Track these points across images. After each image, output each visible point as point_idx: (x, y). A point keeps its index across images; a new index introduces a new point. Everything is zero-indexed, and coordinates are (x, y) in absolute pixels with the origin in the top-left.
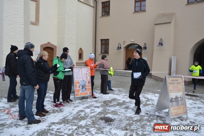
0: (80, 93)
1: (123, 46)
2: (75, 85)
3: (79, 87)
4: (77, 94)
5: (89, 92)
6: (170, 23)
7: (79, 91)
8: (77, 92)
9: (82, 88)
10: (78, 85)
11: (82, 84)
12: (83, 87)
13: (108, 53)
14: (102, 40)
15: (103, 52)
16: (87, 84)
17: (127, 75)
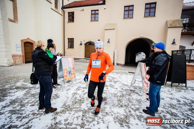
0: (68, 77)
1: (83, 43)
2: (64, 71)
3: (67, 73)
4: (66, 79)
5: (74, 76)
6: (114, 29)
7: (66, 76)
8: (65, 77)
9: (69, 74)
10: (66, 71)
11: (69, 70)
12: (69, 72)
13: (73, 48)
14: (68, 39)
15: (69, 47)
16: (72, 70)
17: (87, 62)
